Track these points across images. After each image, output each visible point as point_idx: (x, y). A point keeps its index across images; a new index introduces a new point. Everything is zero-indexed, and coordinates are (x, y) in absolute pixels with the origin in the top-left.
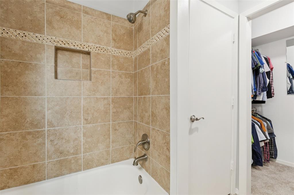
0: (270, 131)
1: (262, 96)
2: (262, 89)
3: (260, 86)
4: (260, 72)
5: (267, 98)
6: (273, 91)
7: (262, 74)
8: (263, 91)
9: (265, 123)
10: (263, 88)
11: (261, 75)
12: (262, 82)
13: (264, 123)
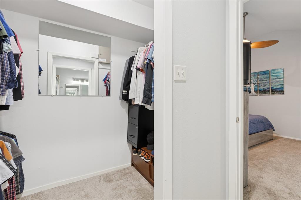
0: (17, 154)
1: (6, 97)
2: (7, 82)
3: (4, 77)
4: (4, 49)
5: (14, 100)
6: (23, 89)
7: (8, 56)
8: (8, 87)
9: (8, 145)
10: (9, 82)
11: (6, 56)
12: (8, 71)
13: (7, 143)
